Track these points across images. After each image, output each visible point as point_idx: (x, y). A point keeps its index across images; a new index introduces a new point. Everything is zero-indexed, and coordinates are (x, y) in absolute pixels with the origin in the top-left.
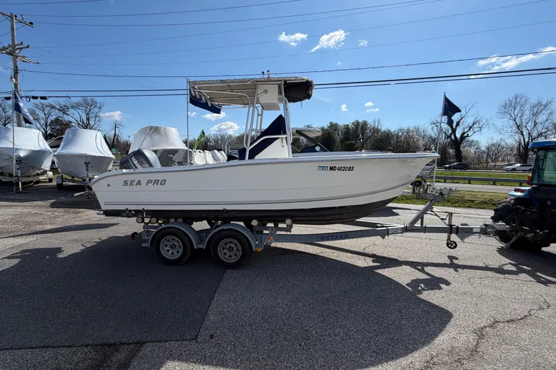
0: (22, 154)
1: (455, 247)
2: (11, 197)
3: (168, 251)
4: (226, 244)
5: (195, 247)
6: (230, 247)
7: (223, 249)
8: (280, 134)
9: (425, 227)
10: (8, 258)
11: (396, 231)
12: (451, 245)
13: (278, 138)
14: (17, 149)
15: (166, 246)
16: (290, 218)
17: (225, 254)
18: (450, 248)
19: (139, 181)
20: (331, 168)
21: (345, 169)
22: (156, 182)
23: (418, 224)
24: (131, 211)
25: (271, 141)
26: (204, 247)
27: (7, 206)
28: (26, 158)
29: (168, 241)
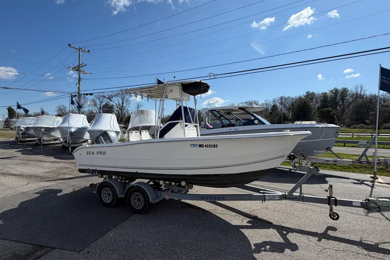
0: (73, 130)
1: (337, 219)
2: (64, 156)
3: (106, 197)
4: (136, 196)
5: (119, 197)
6: (139, 198)
7: (135, 199)
8: (179, 120)
9: (303, 196)
10: (36, 193)
11: (273, 198)
12: (334, 216)
13: (178, 123)
14: (70, 128)
15: (105, 194)
16: (184, 181)
17: (136, 203)
18: (333, 219)
19: (93, 152)
20: (200, 146)
21: (210, 146)
22: (101, 153)
23: (296, 194)
24: (90, 170)
25: (174, 125)
26: (123, 196)
27: (58, 162)
28: (75, 132)
29: (106, 191)
